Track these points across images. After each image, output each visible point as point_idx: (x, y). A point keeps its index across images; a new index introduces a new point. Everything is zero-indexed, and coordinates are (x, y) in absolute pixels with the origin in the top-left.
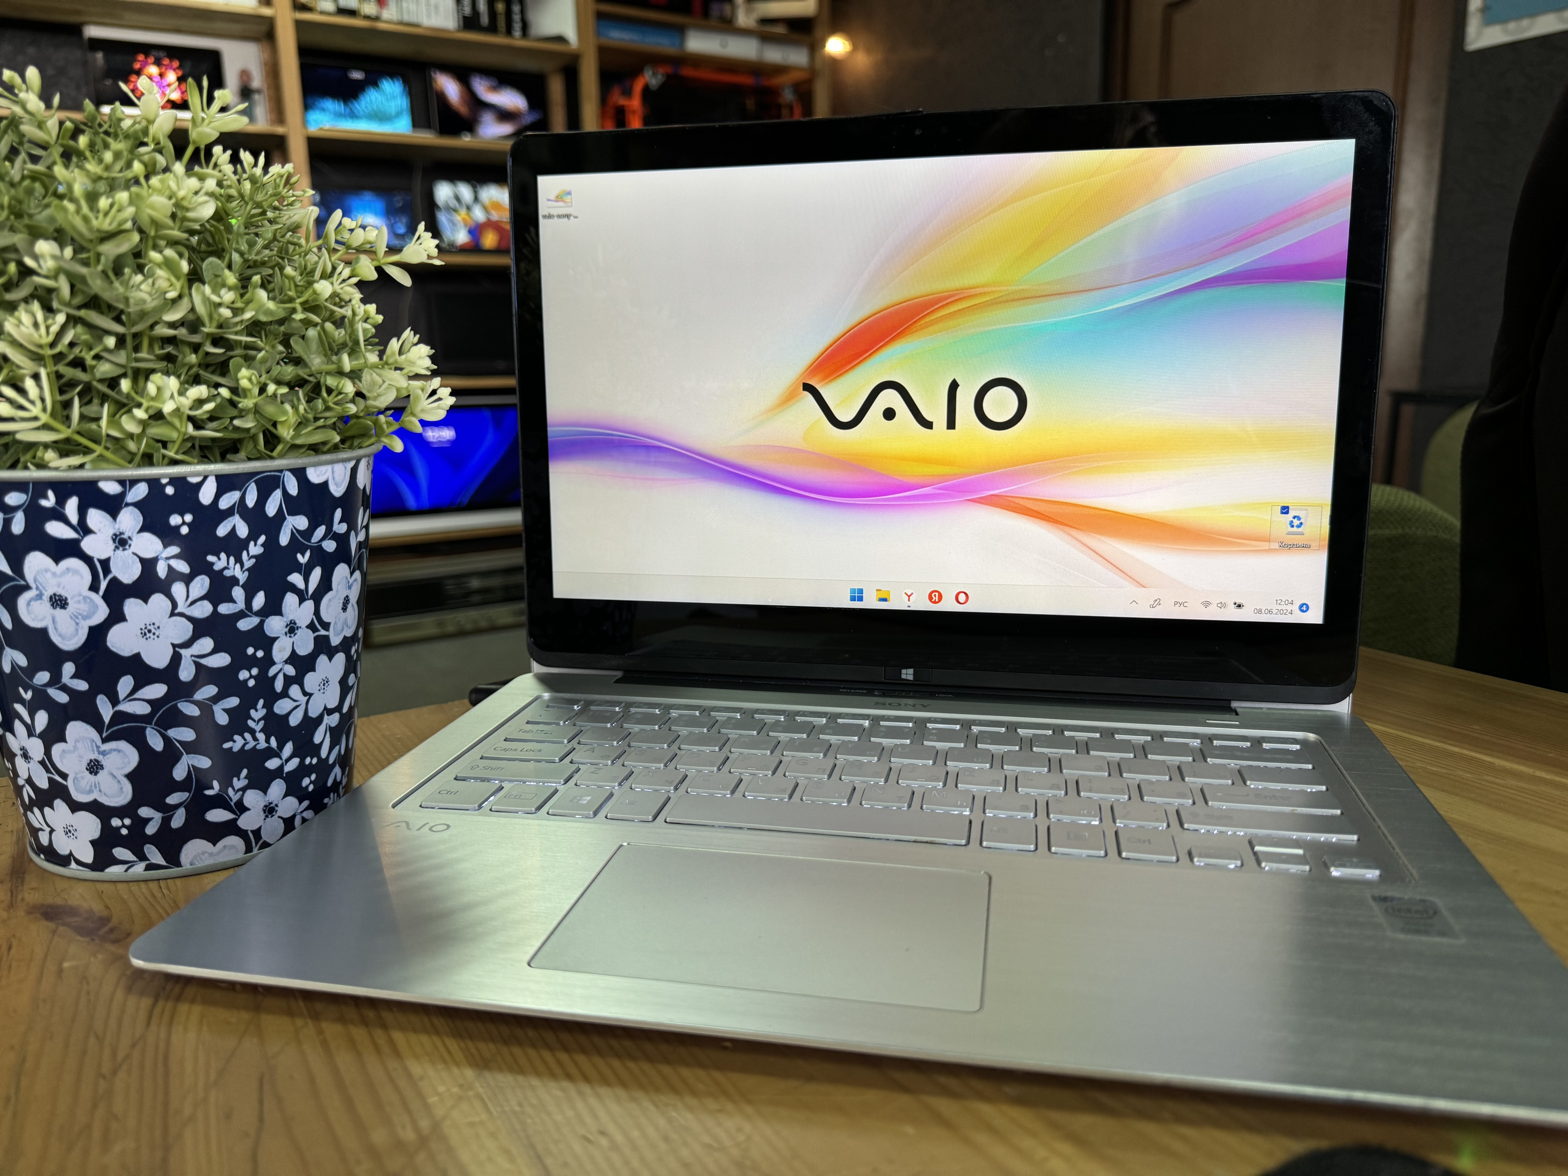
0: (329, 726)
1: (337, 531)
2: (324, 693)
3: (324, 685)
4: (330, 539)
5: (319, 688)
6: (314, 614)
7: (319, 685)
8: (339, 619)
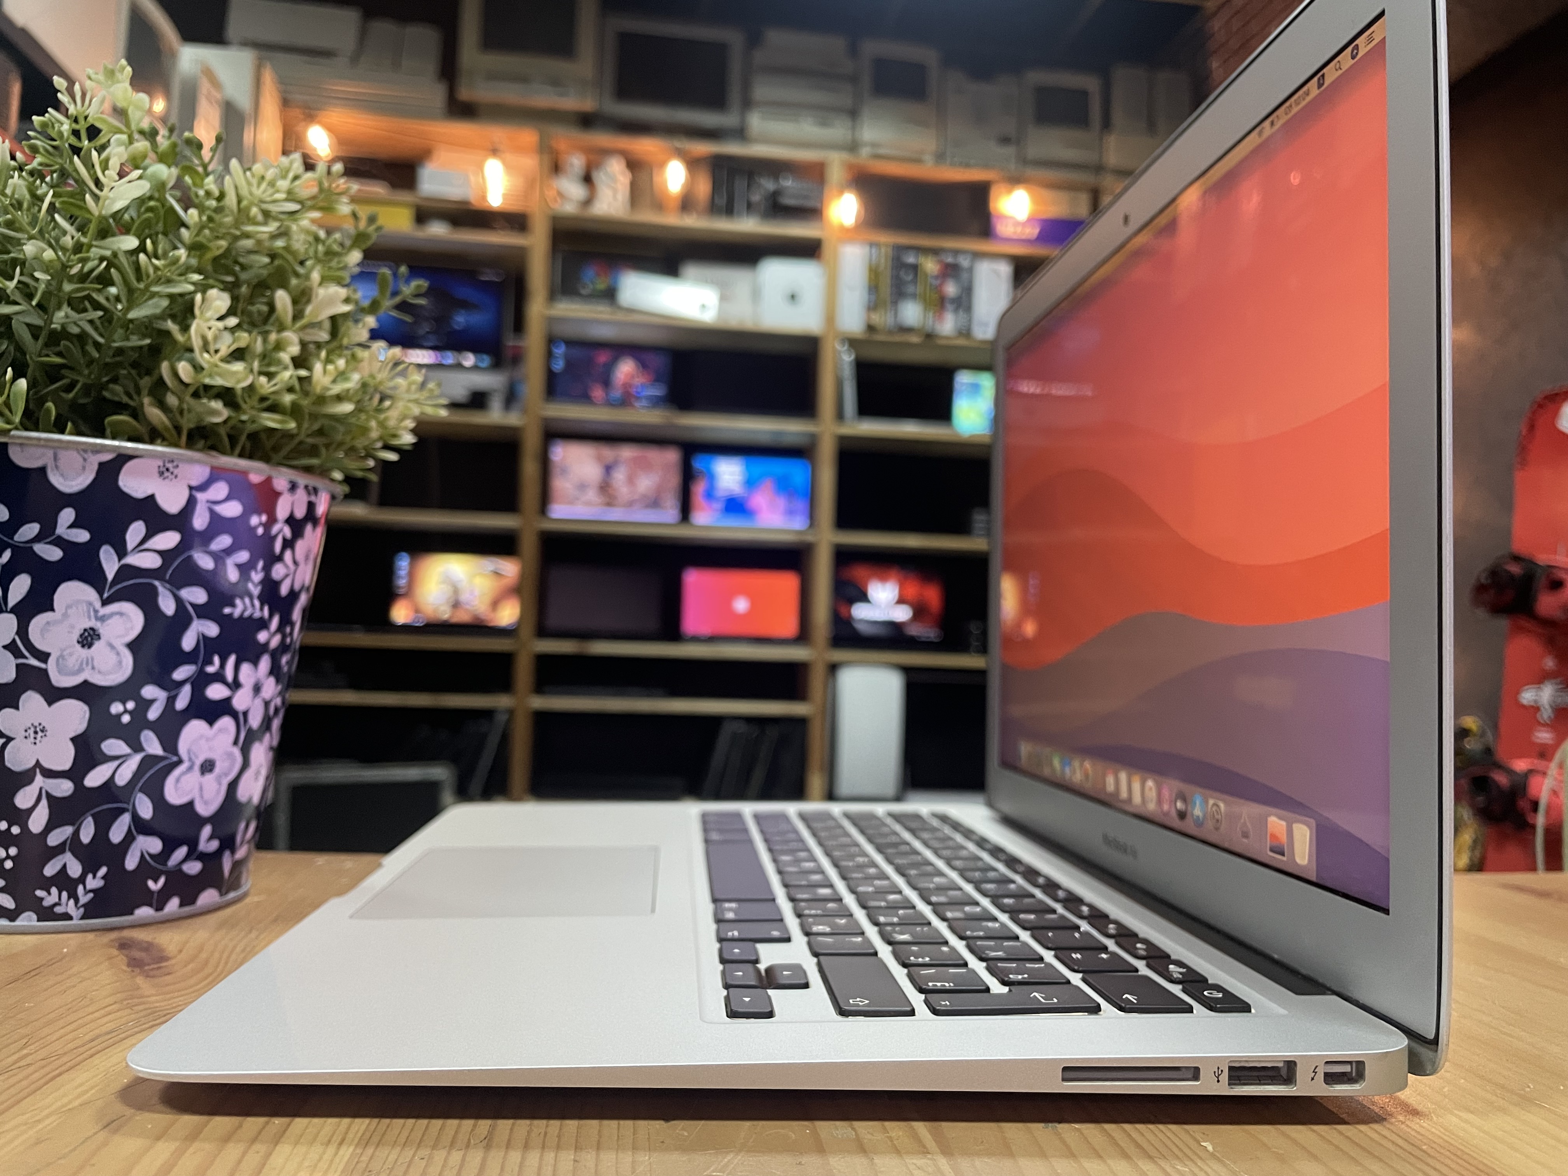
0: (47, 793)
1: (66, 537)
2: (35, 743)
3: (36, 732)
4: (50, 543)
5: (27, 734)
6: (17, 633)
7: (26, 731)
8: (71, 655)
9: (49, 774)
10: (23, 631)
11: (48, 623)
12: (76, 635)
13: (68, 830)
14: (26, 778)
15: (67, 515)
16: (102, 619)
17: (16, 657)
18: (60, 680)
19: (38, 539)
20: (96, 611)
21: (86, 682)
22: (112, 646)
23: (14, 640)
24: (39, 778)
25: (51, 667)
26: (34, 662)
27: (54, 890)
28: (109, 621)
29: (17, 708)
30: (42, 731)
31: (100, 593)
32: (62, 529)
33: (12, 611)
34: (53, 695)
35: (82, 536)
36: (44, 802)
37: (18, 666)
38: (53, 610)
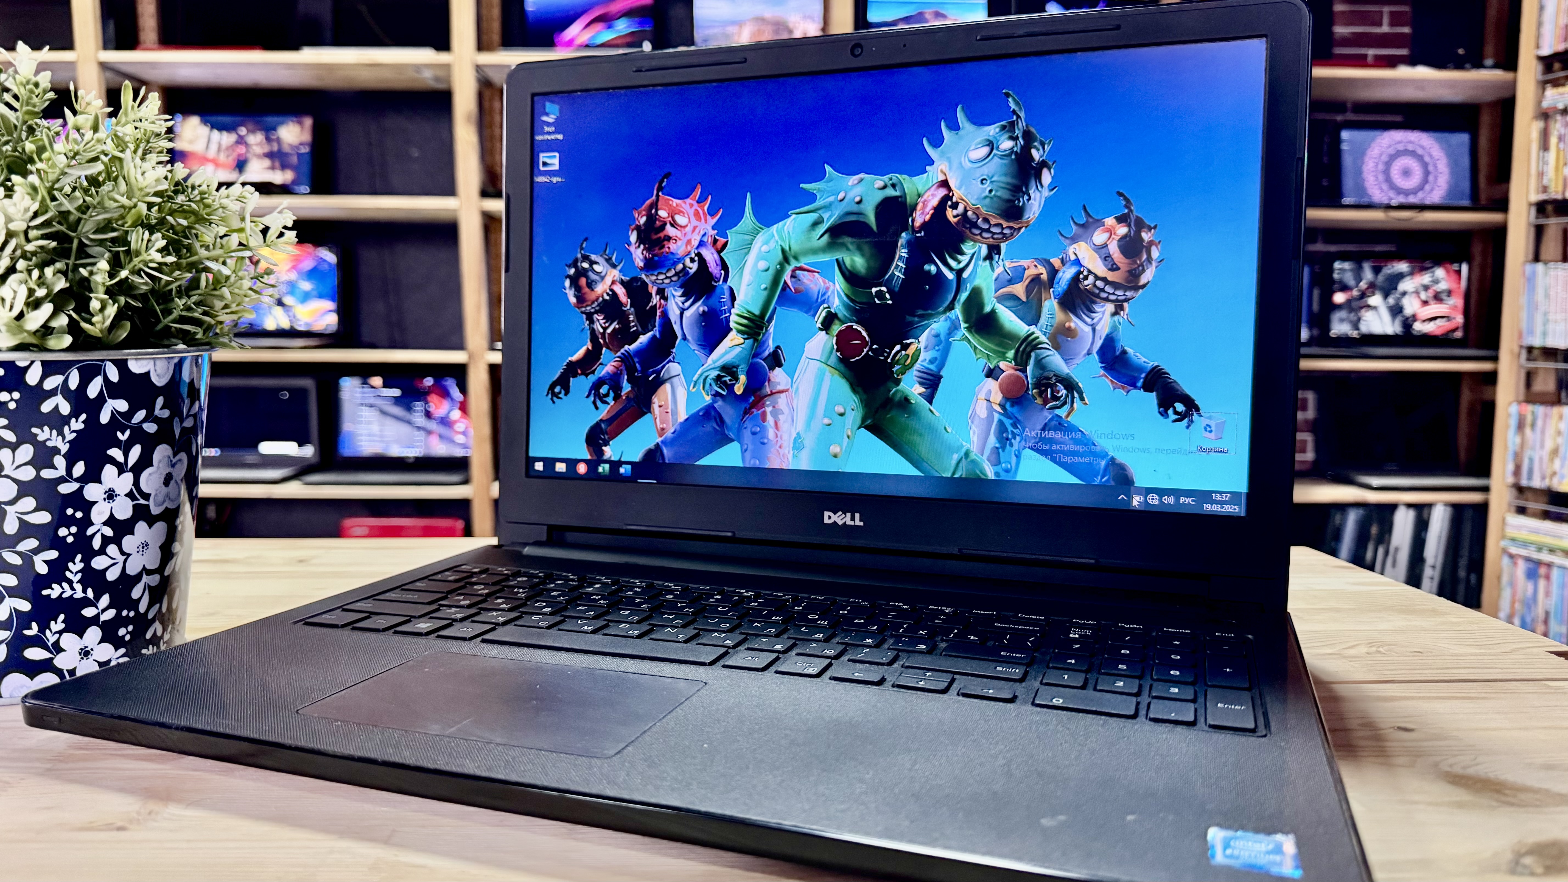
0: (148, 585)
1: (159, 416)
2: (143, 555)
3: (143, 547)
4: (151, 422)
5: (138, 550)
6: (133, 485)
7: (138, 547)
8: (160, 492)
9: (149, 572)
10: (136, 483)
11: (150, 474)
12: (162, 480)
13: (158, 605)
14: (138, 578)
15: (160, 401)
16: (173, 466)
17: (132, 501)
18: (155, 510)
19: (145, 420)
20: (171, 461)
21: (166, 508)
22: (176, 482)
23: (132, 489)
24: (144, 576)
25: (151, 503)
26: (142, 502)
27: (151, 647)
28: (177, 466)
29: (133, 534)
30: (146, 546)
31: (173, 449)
32: (157, 412)
33: (132, 470)
34: (151, 521)
35: (166, 413)
36: (147, 592)
37: (134, 506)
38: (153, 466)
